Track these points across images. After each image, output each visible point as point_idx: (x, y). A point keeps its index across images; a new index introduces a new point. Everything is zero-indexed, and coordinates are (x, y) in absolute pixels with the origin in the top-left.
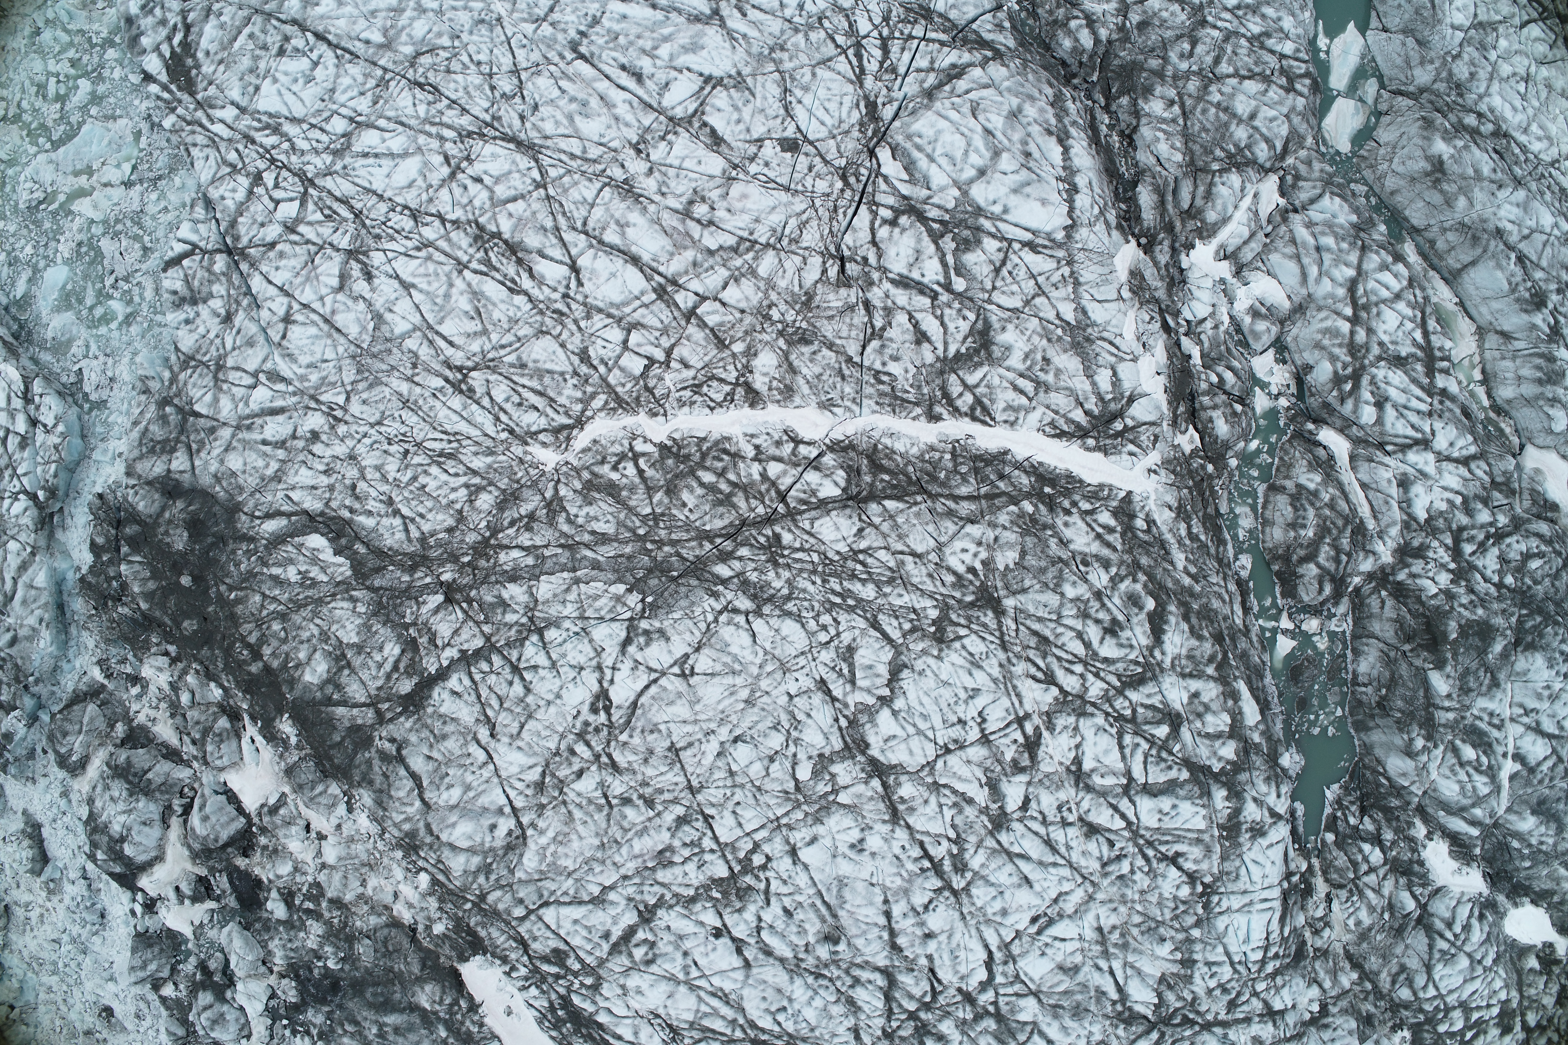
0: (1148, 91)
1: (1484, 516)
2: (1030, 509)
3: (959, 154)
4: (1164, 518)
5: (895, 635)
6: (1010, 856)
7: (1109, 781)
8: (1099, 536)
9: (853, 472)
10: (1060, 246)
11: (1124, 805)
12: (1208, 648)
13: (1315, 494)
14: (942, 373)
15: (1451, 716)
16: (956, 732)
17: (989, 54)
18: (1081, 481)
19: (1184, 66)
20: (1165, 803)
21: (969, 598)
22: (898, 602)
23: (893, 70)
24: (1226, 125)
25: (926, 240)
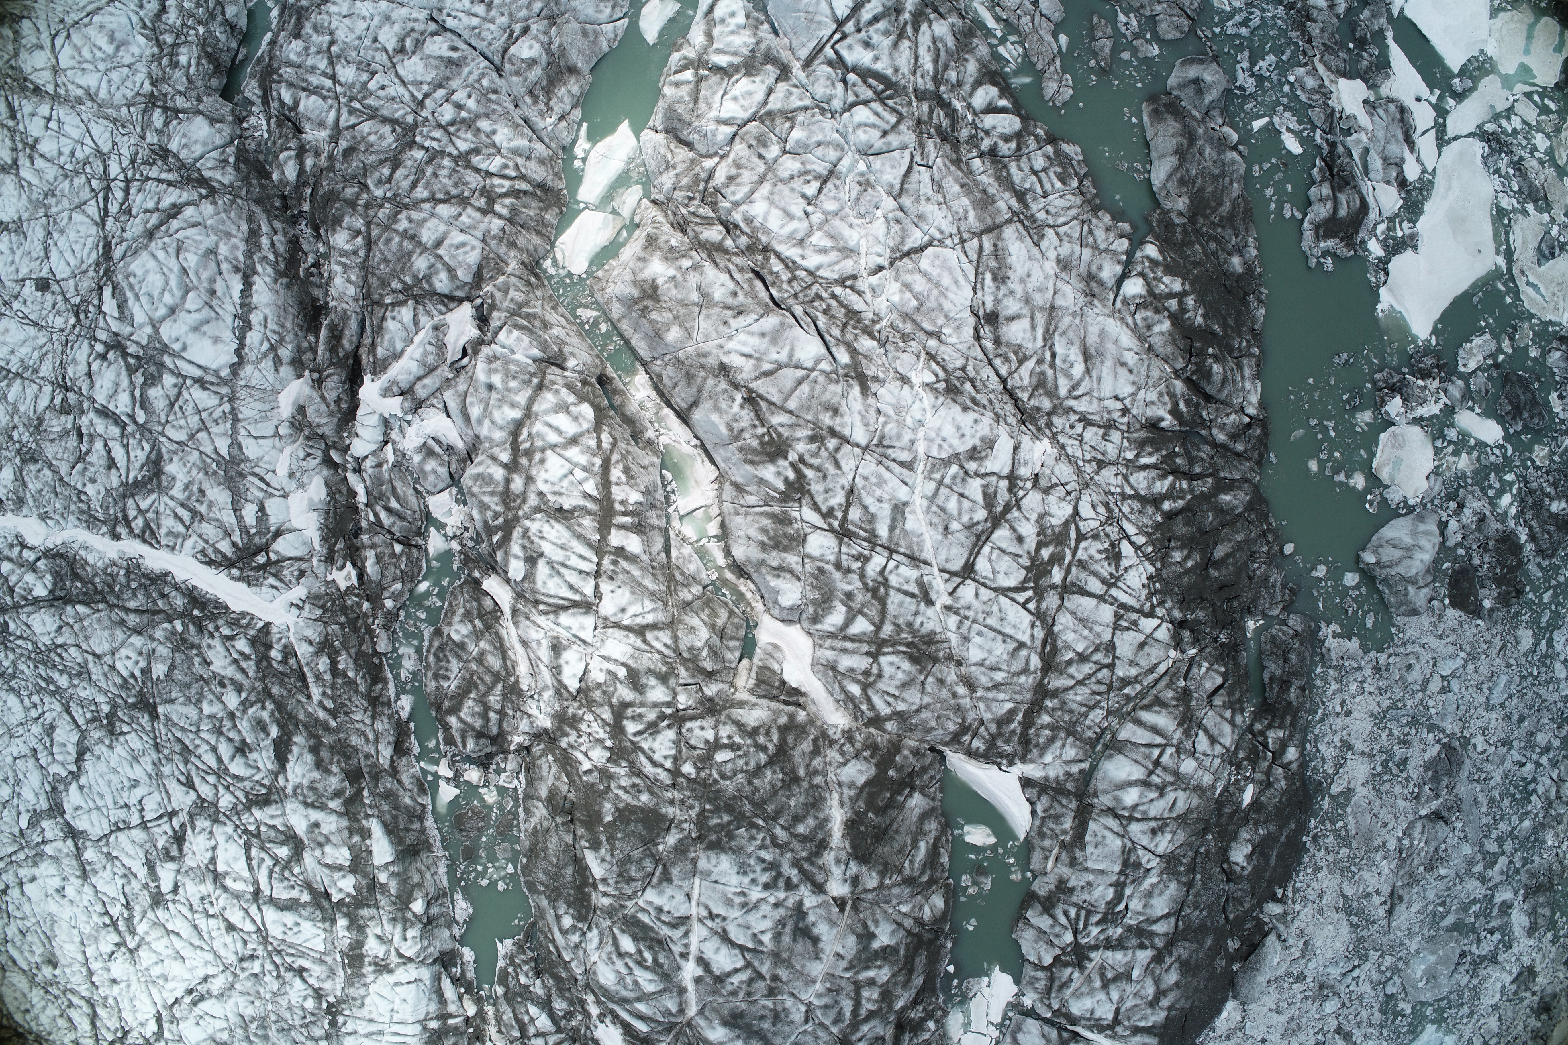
0: (337, 222)
1: (657, 693)
2: (179, 628)
3: (156, 294)
4: (303, 650)
5: (81, 721)
6: (169, 932)
7: (239, 886)
8: (235, 661)
9: (58, 577)
10: (225, 382)
11: (253, 910)
12: (334, 782)
13: (462, 646)
14: (124, 496)
15: (606, 901)
16: (122, 814)
17: (204, 192)
18: (227, 608)
19: (379, 193)
20: (289, 918)
21: (131, 700)
22: (83, 694)
23: (128, 212)
24: (410, 254)
25: (124, 373)
